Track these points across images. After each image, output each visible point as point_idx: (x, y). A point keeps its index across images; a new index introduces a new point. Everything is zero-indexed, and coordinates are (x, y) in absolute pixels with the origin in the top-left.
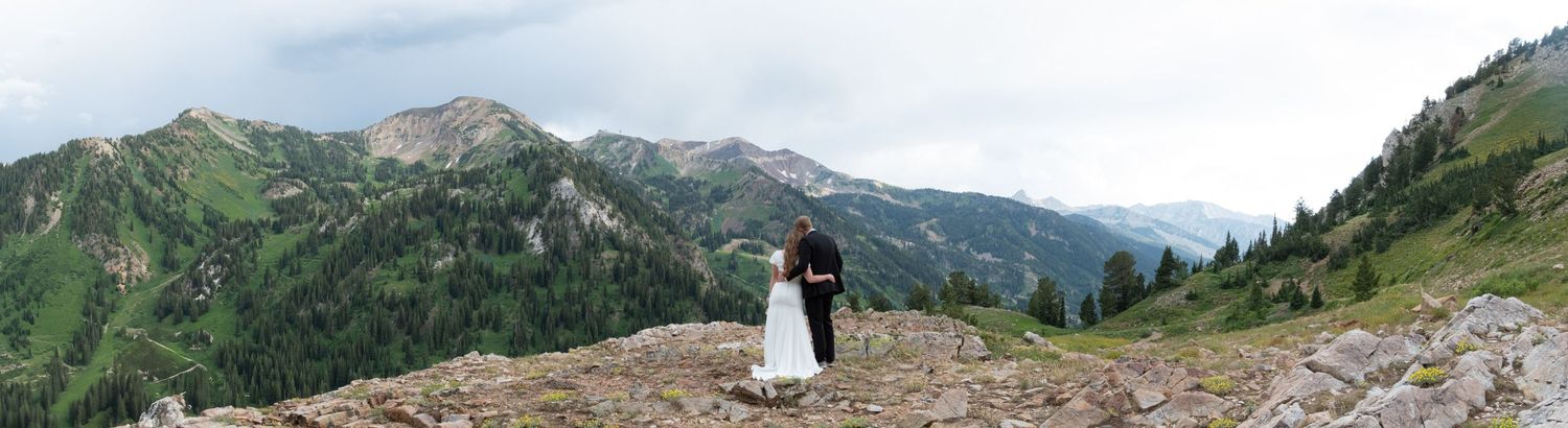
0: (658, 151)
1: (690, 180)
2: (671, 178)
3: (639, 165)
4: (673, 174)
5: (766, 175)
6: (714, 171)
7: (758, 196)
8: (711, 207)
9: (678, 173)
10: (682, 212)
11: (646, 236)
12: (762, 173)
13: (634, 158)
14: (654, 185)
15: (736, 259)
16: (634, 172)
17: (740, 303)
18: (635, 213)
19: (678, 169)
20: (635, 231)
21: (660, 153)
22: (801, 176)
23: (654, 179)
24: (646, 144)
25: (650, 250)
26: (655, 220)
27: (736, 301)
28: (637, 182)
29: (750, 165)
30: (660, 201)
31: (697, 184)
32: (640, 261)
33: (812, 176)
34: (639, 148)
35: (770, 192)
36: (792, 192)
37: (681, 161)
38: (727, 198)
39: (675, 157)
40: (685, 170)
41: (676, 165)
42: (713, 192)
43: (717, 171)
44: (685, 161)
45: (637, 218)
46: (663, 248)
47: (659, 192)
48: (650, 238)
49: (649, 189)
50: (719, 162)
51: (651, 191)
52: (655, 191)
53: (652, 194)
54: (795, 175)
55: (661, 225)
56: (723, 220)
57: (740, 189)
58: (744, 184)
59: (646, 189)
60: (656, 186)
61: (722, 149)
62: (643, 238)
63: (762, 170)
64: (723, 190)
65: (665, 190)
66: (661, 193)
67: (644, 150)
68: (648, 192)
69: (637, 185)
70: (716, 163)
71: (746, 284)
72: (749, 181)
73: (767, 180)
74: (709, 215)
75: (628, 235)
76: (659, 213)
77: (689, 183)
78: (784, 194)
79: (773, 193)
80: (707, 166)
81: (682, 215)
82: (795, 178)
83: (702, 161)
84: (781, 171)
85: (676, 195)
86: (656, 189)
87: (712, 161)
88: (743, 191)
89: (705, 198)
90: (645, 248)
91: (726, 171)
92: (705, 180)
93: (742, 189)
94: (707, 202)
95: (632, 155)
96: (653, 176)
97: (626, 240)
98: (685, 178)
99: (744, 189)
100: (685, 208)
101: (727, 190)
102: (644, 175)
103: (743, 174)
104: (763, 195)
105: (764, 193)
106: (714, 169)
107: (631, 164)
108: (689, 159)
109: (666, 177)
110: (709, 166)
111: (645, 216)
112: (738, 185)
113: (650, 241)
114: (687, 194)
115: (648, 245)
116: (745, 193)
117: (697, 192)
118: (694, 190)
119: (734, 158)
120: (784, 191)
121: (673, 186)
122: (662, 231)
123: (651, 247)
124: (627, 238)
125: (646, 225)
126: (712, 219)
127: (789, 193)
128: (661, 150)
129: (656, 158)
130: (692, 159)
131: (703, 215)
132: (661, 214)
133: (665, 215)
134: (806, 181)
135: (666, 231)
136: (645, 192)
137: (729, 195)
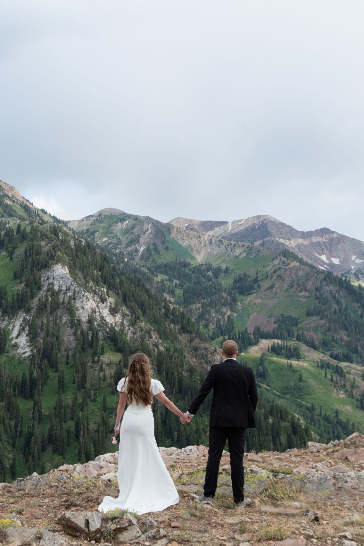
0: (170, 233)
1: (209, 267)
2: (186, 265)
3: (148, 249)
4: (189, 260)
5: (301, 261)
6: (237, 257)
7: (292, 286)
8: (234, 300)
9: (193, 258)
10: (199, 305)
11: (155, 335)
12: (295, 258)
13: (142, 241)
14: (166, 273)
15: (266, 364)
16: (142, 257)
18: (142, 306)
19: (194, 254)
20: (142, 329)
21: (173, 235)
22: (345, 260)
23: (166, 266)
24: (156, 224)
25: (160, 353)
26: (166, 315)
27: (266, 418)
28: (146, 270)
29: (281, 248)
30: (172, 293)
31: (217, 272)
34: (148, 230)
35: (306, 281)
36: (335, 281)
37: (197, 245)
38: (254, 289)
39: (190, 240)
40: (202, 255)
41: (192, 250)
42: (236, 282)
43: (241, 256)
44: (203, 244)
45: (144, 313)
46: (176, 350)
47: (171, 282)
48: (160, 338)
49: (160, 278)
50: (243, 246)
51: (162, 280)
52: (166, 280)
53: (163, 284)
54: (338, 260)
55: (173, 321)
56: (248, 316)
57: (269, 278)
58: (274, 272)
59: (155, 278)
60: (168, 275)
61: (246, 230)
62: (152, 338)
63: (296, 254)
64: (249, 280)
65: (179, 279)
66: (174, 283)
67: (153, 232)
68: (158, 282)
69: (145, 274)
70: (239, 246)
71: (279, 397)
72: (280, 268)
73: (302, 267)
74: (232, 310)
75: (134, 334)
76: (172, 308)
77: (208, 271)
78: (325, 283)
79: (310, 282)
80: (229, 250)
81: (199, 309)
82: (339, 263)
83: (222, 244)
84: (320, 255)
85: (192, 285)
86: (168, 278)
87: (235, 245)
88: (273, 280)
89: (226, 289)
90: (154, 350)
91: (252, 256)
92: (227, 268)
93: (272, 278)
94: (230, 294)
95: (139, 237)
96: (165, 262)
97: (130, 340)
98: (202, 265)
99: (275, 277)
100: (203, 301)
101: (253, 280)
102: (154, 261)
103: (273, 260)
104: (298, 285)
105: (299, 282)
106: (237, 254)
107: (138, 248)
108: (207, 242)
109: (180, 263)
110: (232, 250)
111: (154, 311)
112: (267, 273)
113: (160, 341)
114: (204, 284)
115: (157, 347)
116: (275, 283)
117: (217, 282)
118: (213, 280)
119: (262, 241)
120: (325, 279)
121: (188, 274)
122: (175, 329)
123: (161, 348)
124: (133, 338)
125: (155, 322)
126: (235, 315)
127: (331, 283)
128: (173, 232)
129: (168, 242)
130: (211, 242)
131: (225, 310)
132: (174, 309)
133: (179, 310)
134: (353, 267)
135: (179, 330)
136: (155, 282)
137: (256, 285)
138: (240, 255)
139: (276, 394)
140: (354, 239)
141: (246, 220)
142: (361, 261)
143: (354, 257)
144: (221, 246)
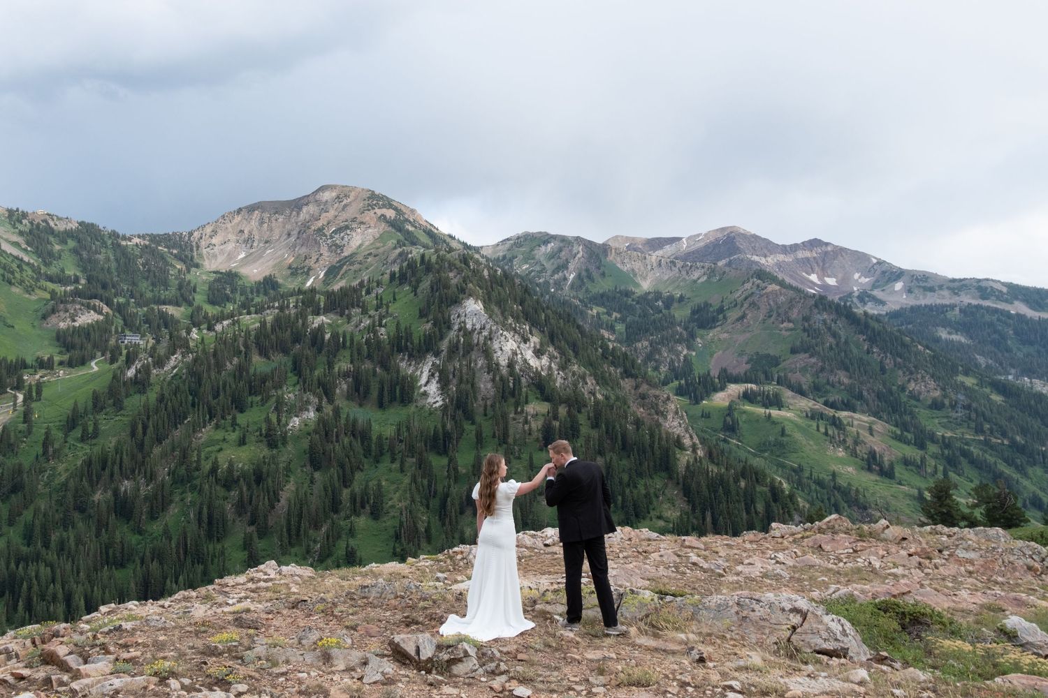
0: (606, 256)
1: (658, 295)
2: (627, 294)
3: (579, 277)
4: (631, 288)
5: (782, 284)
6: (695, 281)
7: (770, 316)
8: (692, 336)
9: (638, 285)
10: (646, 343)
11: (590, 381)
12: (774, 279)
13: (571, 266)
14: (603, 305)
15: (736, 414)
16: (572, 286)
17: (743, 484)
18: (574, 347)
19: (639, 280)
20: (574, 374)
21: (611, 257)
22: (845, 280)
23: (602, 296)
24: (589, 245)
25: (597, 402)
26: (604, 356)
27: (736, 481)
28: (577, 302)
29: (755, 267)
30: (611, 328)
31: (669, 302)
32: (582, 419)
33: (864, 280)
34: (578, 252)
35: (789, 308)
36: (830, 306)
37: (642, 268)
38: (718, 321)
39: (633, 263)
40: (648, 281)
41: (635, 275)
42: (694, 312)
43: (700, 281)
44: (649, 267)
45: (576, 354)
46: (618, 399)
47: (610, 315)
48: (598, 383)
49: (595, 311)
50: (703, 267)
51: (598, 313)
52: (604, 314)
53: (600, 318)
54: (835, 280)
55: (613, 363)
56: (712, 356)
57: (739, 306)
58: (746, 298)
59: (590, 312)
60: (605, 307)
61: (707, 246)
62: (587, 384)
63: (775, 274)
64: (711, 309)
65: (620, 311)
66: (614, 316)
67: (585, 255)
68: (593, 316)
69: (576, 307)
70: (698, 268)
71: (755, 455)
72: (752, 293)
73: (784, 291)
74: (689, 348)
75: (564, 379)
76: (611, 347)
77: (656, 301)
78: (816, 311)
79: (796, 311)
80: (684, 273)
81: (646, 348)
82: (836, 284)
83: (675, 266)
84: (809, 275)
85: (637, 319)
86: (605, 311)
87: (691, 266)
88: (743, 309)
89: (681, 322)
90: (590, 399)
91: (715, 279)
92: (681, 296)
93: (742, 306)
94: (686, 329)
95: (568, 262)
96: (601, 291)
97: (560, 387)
98: (649, 293)
99: (746, 305)
100: (651, 338)
101: (717, 310)
102: (587, 291)
103: (743, 283)
104: (779, 315)
105: (780, 311)
106: (695, 278)
107: (567, 275)
108: (655, 265)
109: (620, 292)
110: (688, 273)
111: (589, 351)
112: (735, 300)
113: (598, 388)
114: (653, 317)
115: (594, 394)
116: (747, 312)
117: (669, 313)
118: (663, 311)
119: (728, 259)
120: (816, 306)
121: (631, 305)
122: (616, 373)
123: (599, 396)
124: (563, 384)
125: (590, 364)
126: (694, 354)
127: (825, 309)
128: (611, 253)
129: (605, 266)
130: (660, 265)
131: (680, 348)
132: (614, 348)
133: (620, 349)
134: (855, 289)
135: (621, 373)
136: (589, 317)
137: (721, 316)
138: (699, 279)
139: (749, 452)
140: (857, 251)
141: (706, 235)
142: (867, 280)
143: (856, 276)
144: (673, 268)
